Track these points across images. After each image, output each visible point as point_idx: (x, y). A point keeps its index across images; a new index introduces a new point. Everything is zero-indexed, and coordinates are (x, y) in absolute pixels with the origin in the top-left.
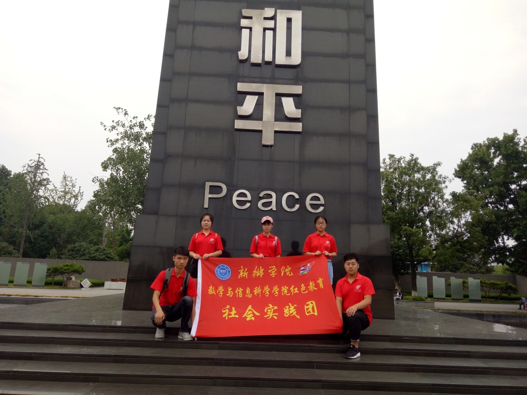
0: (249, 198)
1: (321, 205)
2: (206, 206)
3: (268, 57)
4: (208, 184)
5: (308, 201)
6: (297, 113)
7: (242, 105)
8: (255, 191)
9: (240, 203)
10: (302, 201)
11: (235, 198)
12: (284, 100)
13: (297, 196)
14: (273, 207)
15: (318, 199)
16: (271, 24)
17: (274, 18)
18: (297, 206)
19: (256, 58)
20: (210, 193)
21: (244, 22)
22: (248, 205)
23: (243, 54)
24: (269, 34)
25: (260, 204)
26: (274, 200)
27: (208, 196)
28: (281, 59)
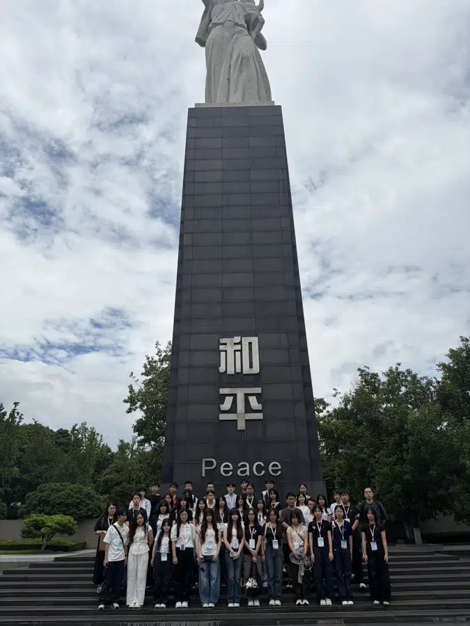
0: (231, 468)
1: (279, 470)
2: (204, 475)
3: (238, 370)
4: (204, 460)
5: (270, 468)
6: (259, 407)
7: (223, 404)
8: (235, 463)
9: (226, 472)
11: (222, 469)
12: (250, 398)
13: (263, 465)
14: (248, 473)
15: (277, 466)
16: (238, 347)
18: (263, 472)
19: (231, 371)
20: (206, 466)
21: (222, 347)
22: (231, 473)
23: (222, 369)
24: (238, 354)
25: (239, 473)
26: (248, 468)
27: (204, 468)
28: (246, 370)
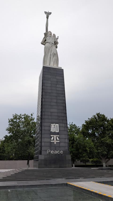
3: (55, 131)
4: (48, 150)
5: (61, 152)
7: (51, 138)
8: (54, 151)
9: (52, 153)
10: (60, 152)
12: (57, 137)
16: (54, 126)
17: (55, 125)
19: (53, 131)
21: (51, 126)
23: (51, 131)
24: (54, 128)
25: (55, 153)
27: (48, 152)
